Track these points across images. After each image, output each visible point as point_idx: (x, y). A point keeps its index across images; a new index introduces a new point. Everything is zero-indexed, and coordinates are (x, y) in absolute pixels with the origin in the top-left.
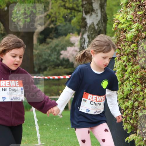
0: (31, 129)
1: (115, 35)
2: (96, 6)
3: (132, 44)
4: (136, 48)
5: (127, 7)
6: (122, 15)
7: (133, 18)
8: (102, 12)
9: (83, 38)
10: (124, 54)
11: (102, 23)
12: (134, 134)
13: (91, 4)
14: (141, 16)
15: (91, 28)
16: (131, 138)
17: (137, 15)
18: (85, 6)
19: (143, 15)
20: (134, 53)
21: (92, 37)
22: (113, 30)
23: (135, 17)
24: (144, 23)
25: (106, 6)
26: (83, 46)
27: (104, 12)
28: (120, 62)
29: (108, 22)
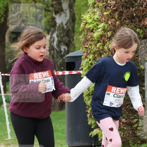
0: (2, 124)
1: (83, 34)
2: (65, 6)
3: (98, 43)
4: (102, 47)
5: (94, 8)
6: (89, 15)
7: (99, 18)
8: (70, 12)
9: (52, 37)
10: (90, 53)
11: (71, 23)
12: (97, 129)
13: (60, 4)
14: (107, 16)
15: (60, 28)
16: (95, 132)
17: (103, 15)
18: (55, 6)
19: (109, 15)
20: (100, 51)
21: (61, 36)
22: (81, 30)
23: (102, 17)
24: (110, 23)
25: (75, 6)
26: (52, 45)
27: (73, 12)
28: (87, 60)
29: (76, 21)
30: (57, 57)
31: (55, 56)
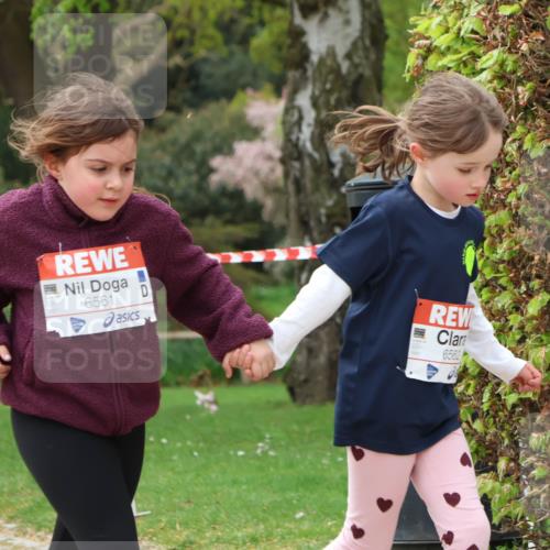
6: (441, 18)
7: (482, 28)
8: (365, 6)
9: (293, 107)
11: (366, 49)
14: (511, 21)
17: (497, 17)
21: (328, 102)
22: (407, 76)
23: (490, 25)
24: (525, 47)
26: (294, 137)
27: (374, 9)
29: (390, 43)
30: (316, 188)
31: (308, 183)
